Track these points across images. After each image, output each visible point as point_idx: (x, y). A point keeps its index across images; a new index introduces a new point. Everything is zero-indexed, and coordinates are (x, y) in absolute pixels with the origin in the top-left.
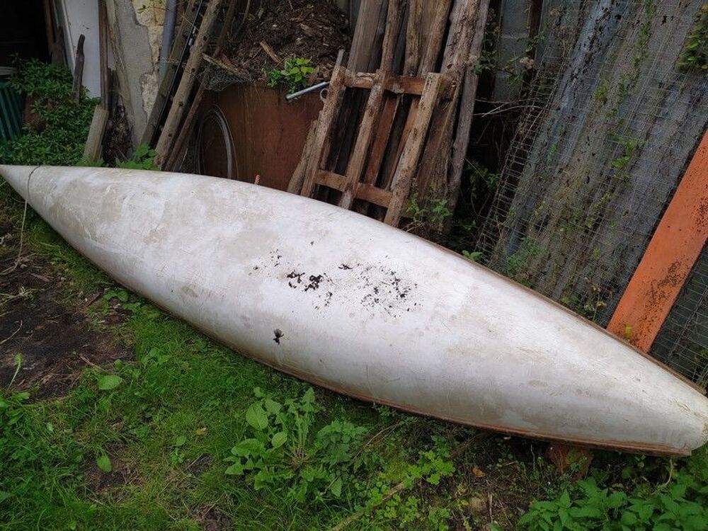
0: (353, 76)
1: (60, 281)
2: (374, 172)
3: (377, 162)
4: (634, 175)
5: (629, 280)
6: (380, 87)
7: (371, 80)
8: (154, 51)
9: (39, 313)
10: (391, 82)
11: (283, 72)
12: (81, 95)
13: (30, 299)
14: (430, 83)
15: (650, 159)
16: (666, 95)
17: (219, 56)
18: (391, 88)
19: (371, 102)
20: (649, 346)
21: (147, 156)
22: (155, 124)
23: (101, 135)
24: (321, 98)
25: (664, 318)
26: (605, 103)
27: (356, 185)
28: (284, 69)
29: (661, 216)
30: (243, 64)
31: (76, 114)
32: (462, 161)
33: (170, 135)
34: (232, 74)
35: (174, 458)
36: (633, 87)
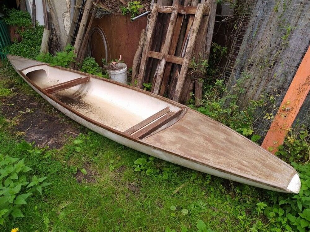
0: (162, 7)
1: (42, 105)
2: (173, 50)
3: (175, 45)
4: (290, 42)
5: (289, 85)
6: (175, 12)
7: (170, 9)
8: (67, 2)
9: (38, 118)
10: (180, 9)
11: (128, 8)
12: (36, 24)
13: (32, 113)
14: (199, 8)
15: (297, 35)
16: (303, 7)
17: (99, 3)
18: (181, 12)
19: (172, 19)
20: (298, 110)
21: (71, 50)
22: (72, 35)
23: (48, 42)
24: (148, 18)
25: (305, 98)
26: (277, 12)
27: (167, 56)
28: (128, 7)
29: (303, 57)
30: (109, 5)
31: (35, 33)
32: (210, 43)
33: (80, 40)
34: (105, 10)
35: (110, 168)
36: (290, 4)
